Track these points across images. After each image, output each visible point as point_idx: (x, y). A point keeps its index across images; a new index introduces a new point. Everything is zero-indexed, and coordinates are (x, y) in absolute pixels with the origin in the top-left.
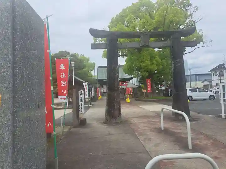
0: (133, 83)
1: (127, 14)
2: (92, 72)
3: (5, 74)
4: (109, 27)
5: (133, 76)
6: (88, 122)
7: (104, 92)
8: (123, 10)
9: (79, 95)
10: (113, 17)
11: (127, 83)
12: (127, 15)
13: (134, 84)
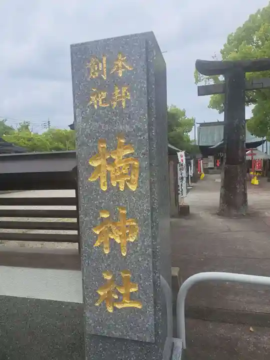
0: (265, 151)
1: (257, 24)
2: (189, 134)
3: (142, 138)
4: (222, 52)
5: (265, 138)
6: (191, 210)
7: (209, 166)
8: (251, 16)
9: (178, 170)
10: (230, 33)
11: (254, 152)
12: (259, 27)
13: (266, 153)
